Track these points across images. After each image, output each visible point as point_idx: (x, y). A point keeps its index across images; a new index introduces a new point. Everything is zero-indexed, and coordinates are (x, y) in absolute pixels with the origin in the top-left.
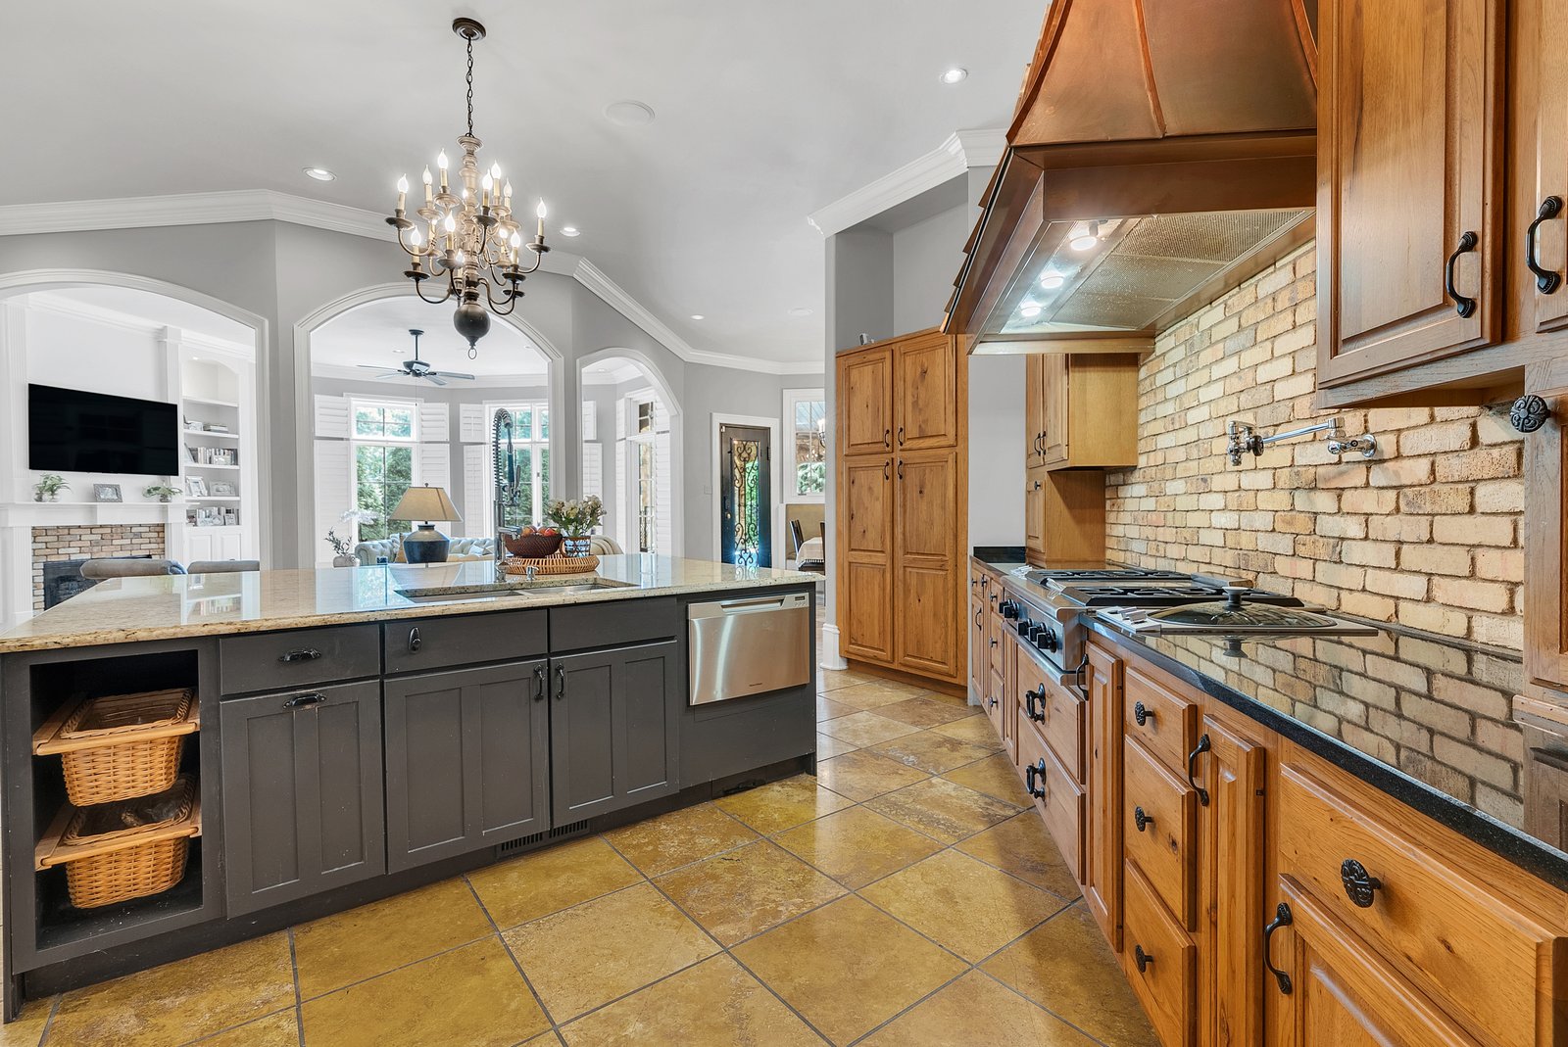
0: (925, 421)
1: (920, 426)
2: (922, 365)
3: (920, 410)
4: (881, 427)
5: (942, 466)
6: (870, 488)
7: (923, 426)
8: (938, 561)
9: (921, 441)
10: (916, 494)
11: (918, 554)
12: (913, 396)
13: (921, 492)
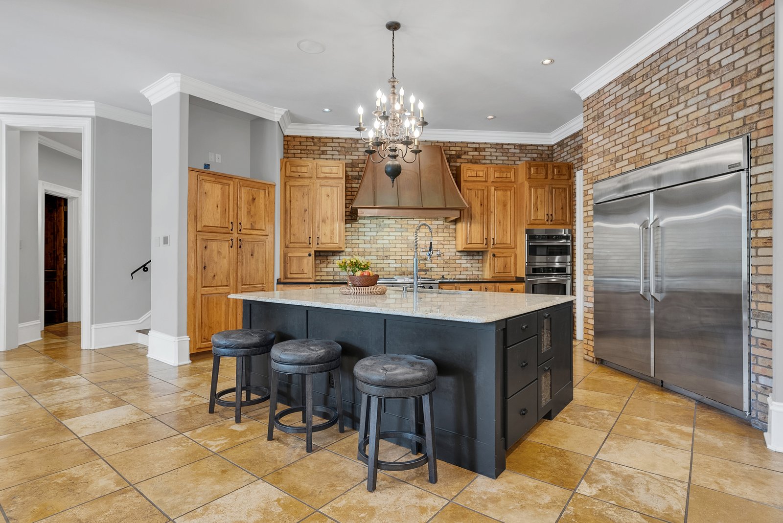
0: (255, 222)
1: (251, 224)
2: (253, 196)
3: (252, 216)
4: (227, 220)
5: (263, 244)
6: (219, 252)
7: (253, 224)
8: (261, 287)
9: (252, 231)
10: (249, 256)
11: (249, 285)
12: (248, 209)
13: (252, 255)
